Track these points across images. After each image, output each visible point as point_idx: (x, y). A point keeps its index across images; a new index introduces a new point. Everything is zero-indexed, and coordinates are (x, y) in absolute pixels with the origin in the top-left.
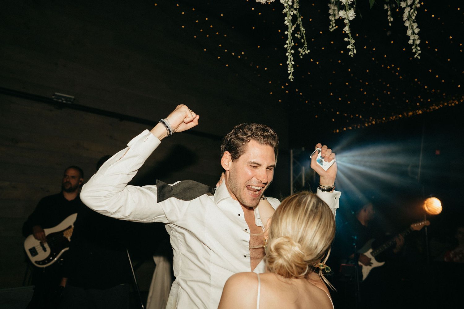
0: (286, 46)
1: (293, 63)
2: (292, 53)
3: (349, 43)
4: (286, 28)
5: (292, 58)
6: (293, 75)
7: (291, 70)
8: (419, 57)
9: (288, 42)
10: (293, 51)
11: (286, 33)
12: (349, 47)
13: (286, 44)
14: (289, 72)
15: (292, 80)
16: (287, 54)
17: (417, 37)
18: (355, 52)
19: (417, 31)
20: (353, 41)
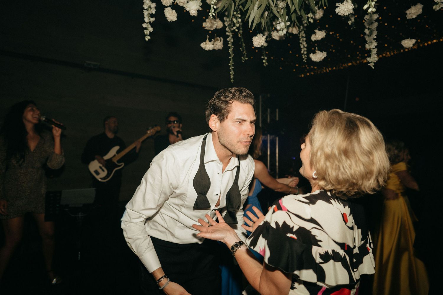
0: (229, 65)
1: (233, 73)
2: (233, 68)
3: (264, 59)
4: (230, 55)
5: (233, 71)
6: (233, 79)
7: (232, 77)
8: (306, 61)
9: (231, 62)
10: (233, 67)
11: (230, 57)
12: (264, 61)
13: (230, 63)
14: (231, 78)
15: (233, 82)
16: (230, 68)
17: (305, 49)
18: (267, 64)
19: (306, 46)
20: (266, 58)
